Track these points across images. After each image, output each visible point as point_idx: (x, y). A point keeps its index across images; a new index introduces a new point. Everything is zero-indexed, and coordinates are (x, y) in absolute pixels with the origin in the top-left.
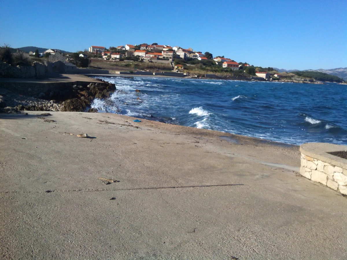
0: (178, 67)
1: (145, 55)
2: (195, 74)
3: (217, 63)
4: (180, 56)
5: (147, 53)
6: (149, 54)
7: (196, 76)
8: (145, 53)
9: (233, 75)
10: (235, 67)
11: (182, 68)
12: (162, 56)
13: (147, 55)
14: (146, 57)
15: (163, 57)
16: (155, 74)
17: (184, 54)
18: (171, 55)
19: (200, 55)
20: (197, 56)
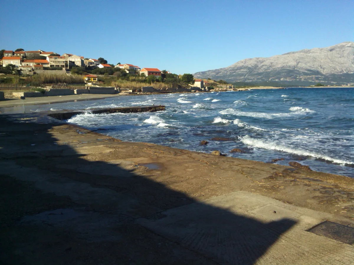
0: (90, 79)
1: (21, 64)
2: (128, 87)
3: (128, 72)
4: (75, 63)
5: (22, 61)
6: (27, 62)
7: (131, 91)
8: (19, 61)
9: (171, 86)
10: (157, 75)
11: (96, 79)
12: (48, 64)
13: (23, 64)
14: (22, 66)
15: (51, 66)
16: (76, 91)
17: (80, 60)
18: (63, 62)
19: (95, 61)
20: (93, 64)
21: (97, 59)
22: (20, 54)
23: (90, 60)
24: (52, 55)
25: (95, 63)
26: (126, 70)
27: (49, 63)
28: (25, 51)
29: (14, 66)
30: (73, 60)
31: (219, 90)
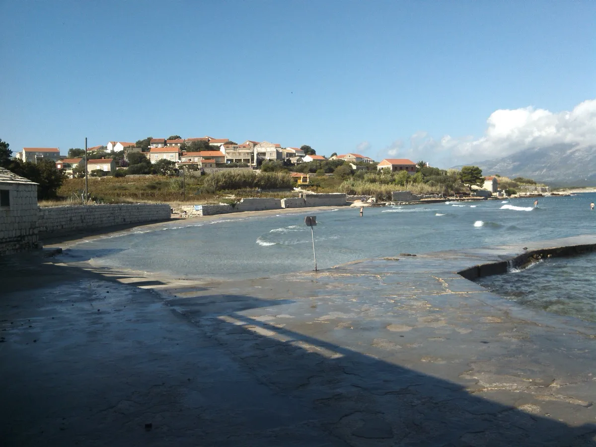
0: (296, 181)
3: (355, 167)
4: (267, 155)
5: (181, 154)
6: (189, 156)
8: (177, 154)
11: (306, 181)
13: (183, 159)
14: (182, 163)
15: (228, 161)
16: (284, 203)
17: (275, 150)
18: (248, 153)
19: (297, 151)
20: (294, 155)
21: (299, 147)
22: (176, 144)
23: (288, 149)
24: (228, 144)
25: (297, 154)
26: (351, 164)
27: (224, 157)
28: (183, 139)
29: (169, 163)
30: (263, 150)
31: (525, 194)
